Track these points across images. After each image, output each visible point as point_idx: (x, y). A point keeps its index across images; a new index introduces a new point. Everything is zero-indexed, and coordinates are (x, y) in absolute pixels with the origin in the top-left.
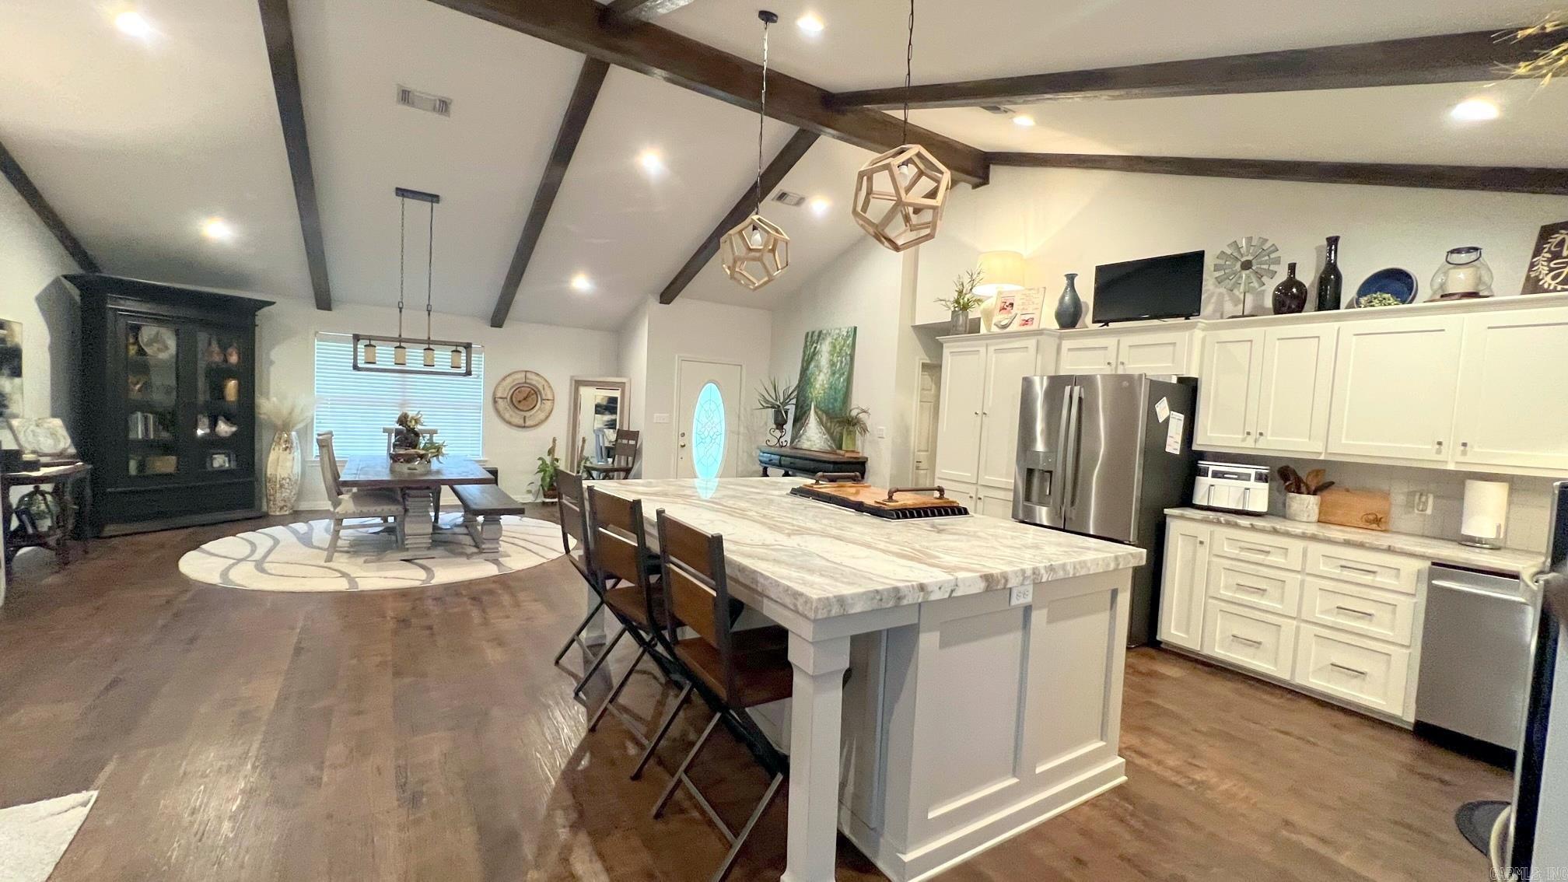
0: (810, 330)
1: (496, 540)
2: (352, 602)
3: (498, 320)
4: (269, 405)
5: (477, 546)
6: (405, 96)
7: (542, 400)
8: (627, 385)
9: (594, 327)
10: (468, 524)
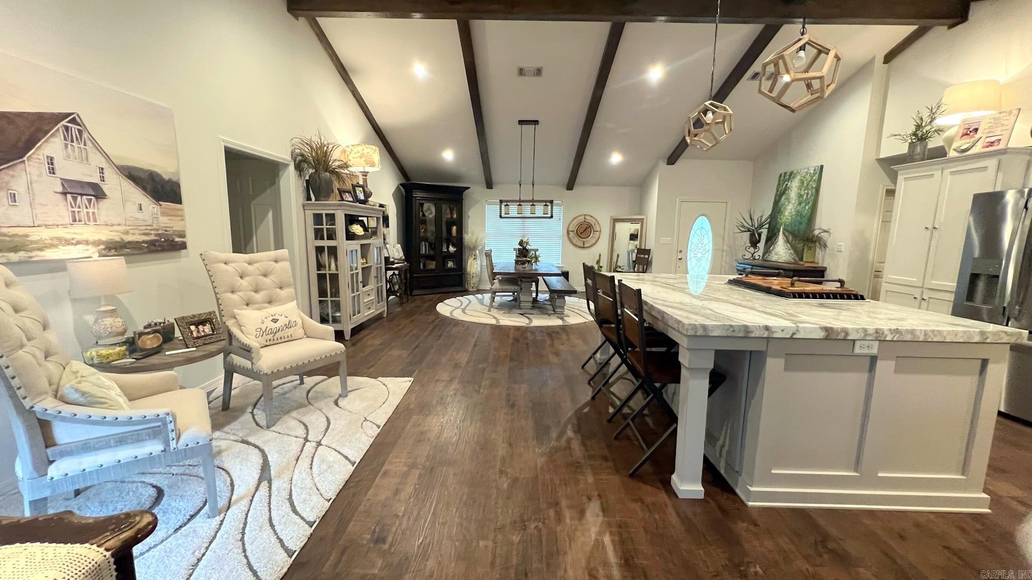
0: (782, 171)
1: (563, 307)
2: (498, 330)
3: (570, 186)
4: (468, 238)
5: (554, 311)
6: (521, 72)
7: (594, 231)
8: (645, 220)
9: (623, 185)
10: (551, 299)
